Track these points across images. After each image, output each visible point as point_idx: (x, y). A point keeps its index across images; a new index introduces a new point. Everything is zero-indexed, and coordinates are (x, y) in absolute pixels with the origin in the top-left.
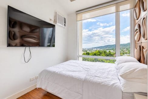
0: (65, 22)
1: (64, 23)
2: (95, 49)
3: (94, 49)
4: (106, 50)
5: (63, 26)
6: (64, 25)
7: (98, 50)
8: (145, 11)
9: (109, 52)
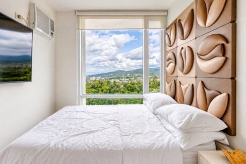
0: (53, 29)
1: (50, 31)
2: (94, 78)
3: (91, 79)
4: (110, 79)
5: (48, 35)
6: (50, 33)
7: (97, 80)
8: (184, 39)
9: (114, 82)
